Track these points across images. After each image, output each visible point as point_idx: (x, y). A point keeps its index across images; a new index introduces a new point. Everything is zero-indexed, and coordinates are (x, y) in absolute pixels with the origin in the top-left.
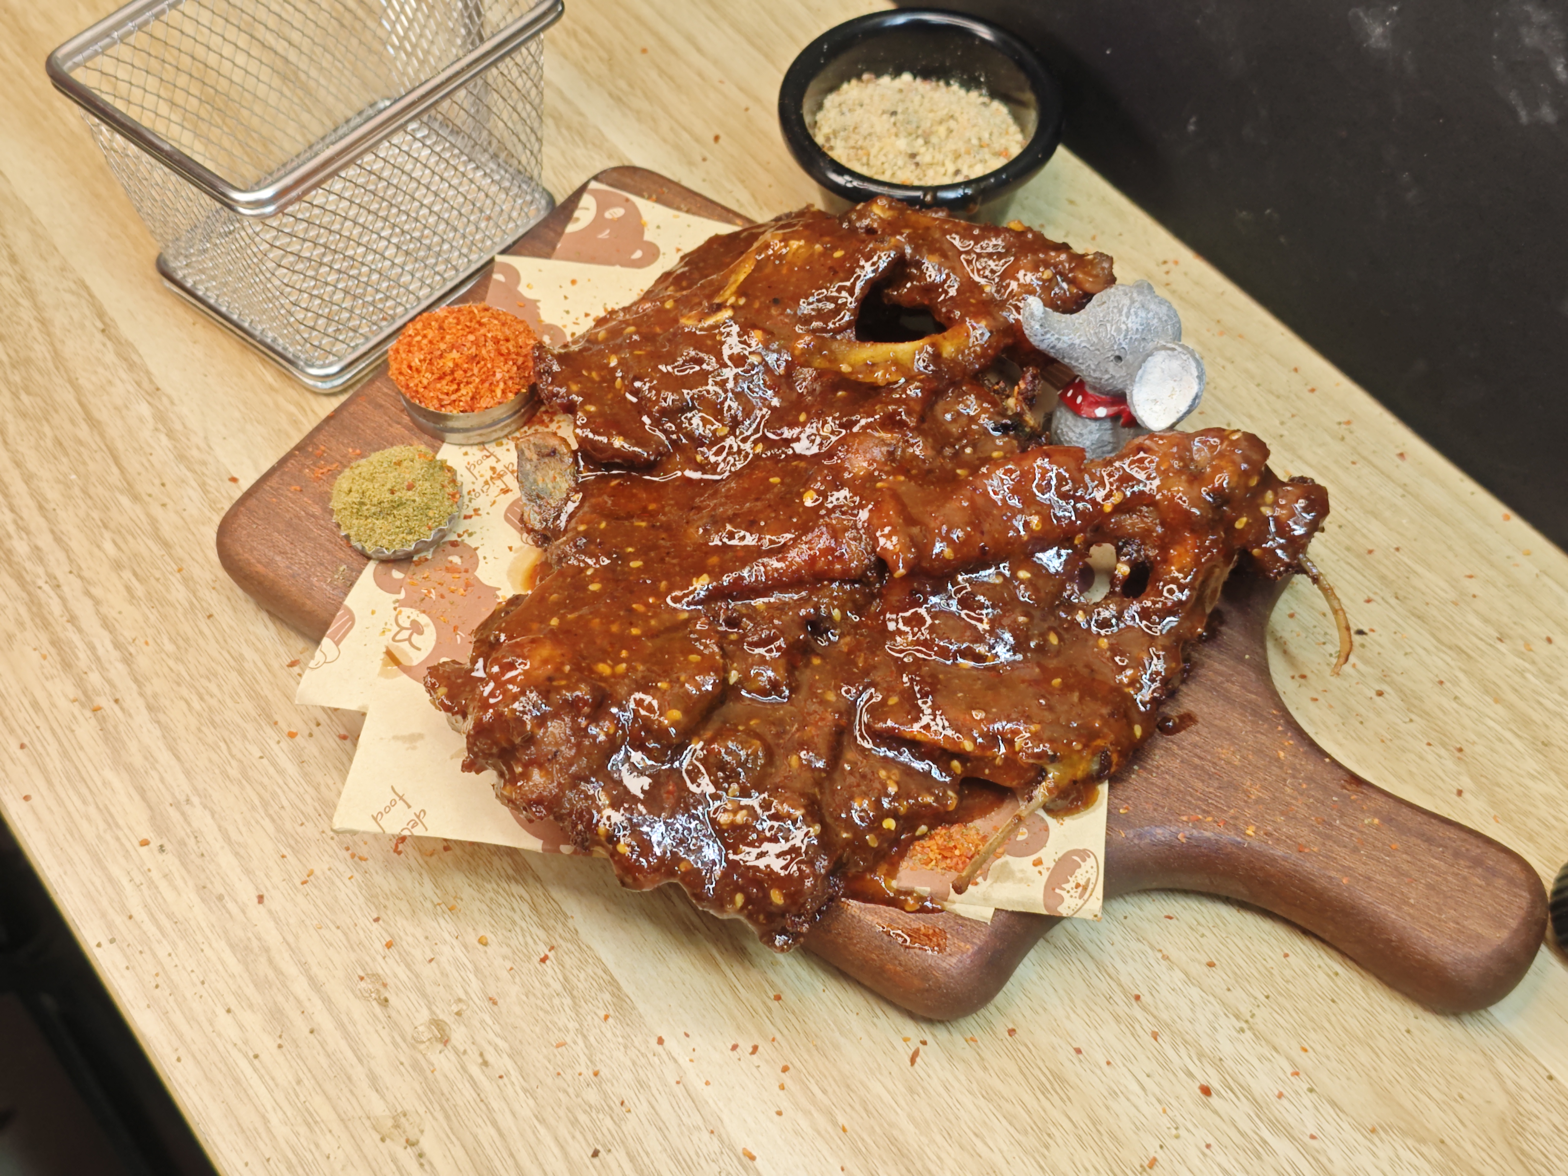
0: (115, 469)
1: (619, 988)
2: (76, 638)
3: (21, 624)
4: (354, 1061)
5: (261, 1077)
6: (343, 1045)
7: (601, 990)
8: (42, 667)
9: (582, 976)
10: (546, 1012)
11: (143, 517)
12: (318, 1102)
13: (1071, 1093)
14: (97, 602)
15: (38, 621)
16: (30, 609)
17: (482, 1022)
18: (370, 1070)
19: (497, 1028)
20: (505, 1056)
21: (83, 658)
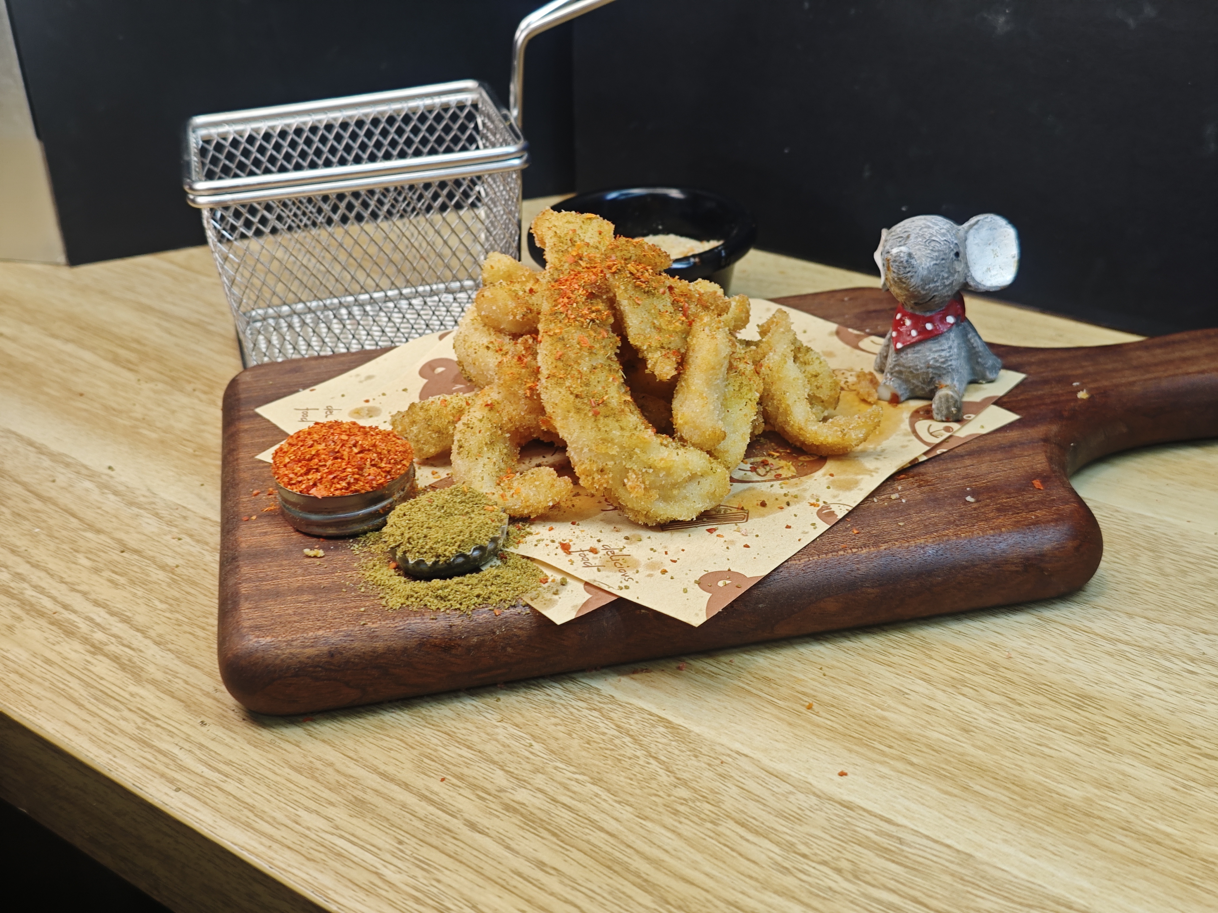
0: (73, 520)
1: (670, 722)
2: (73, 617)
3: (19, 619)
4: (448, 818)
5: (362, 847)
6: (432, 809)
7: (654, 726)
8: (46, 639)
9: (632, 722)
10: (613, 750)
11: (109, 541)
12: (426, 852)
13: (1102, 703)
14: (84, 594)
15: (33, 613)
16: (23, 609)
17: (556, 768)
18: (465, 820)
19: (572, 769)
20: (588, 785)
21: (84, 627)
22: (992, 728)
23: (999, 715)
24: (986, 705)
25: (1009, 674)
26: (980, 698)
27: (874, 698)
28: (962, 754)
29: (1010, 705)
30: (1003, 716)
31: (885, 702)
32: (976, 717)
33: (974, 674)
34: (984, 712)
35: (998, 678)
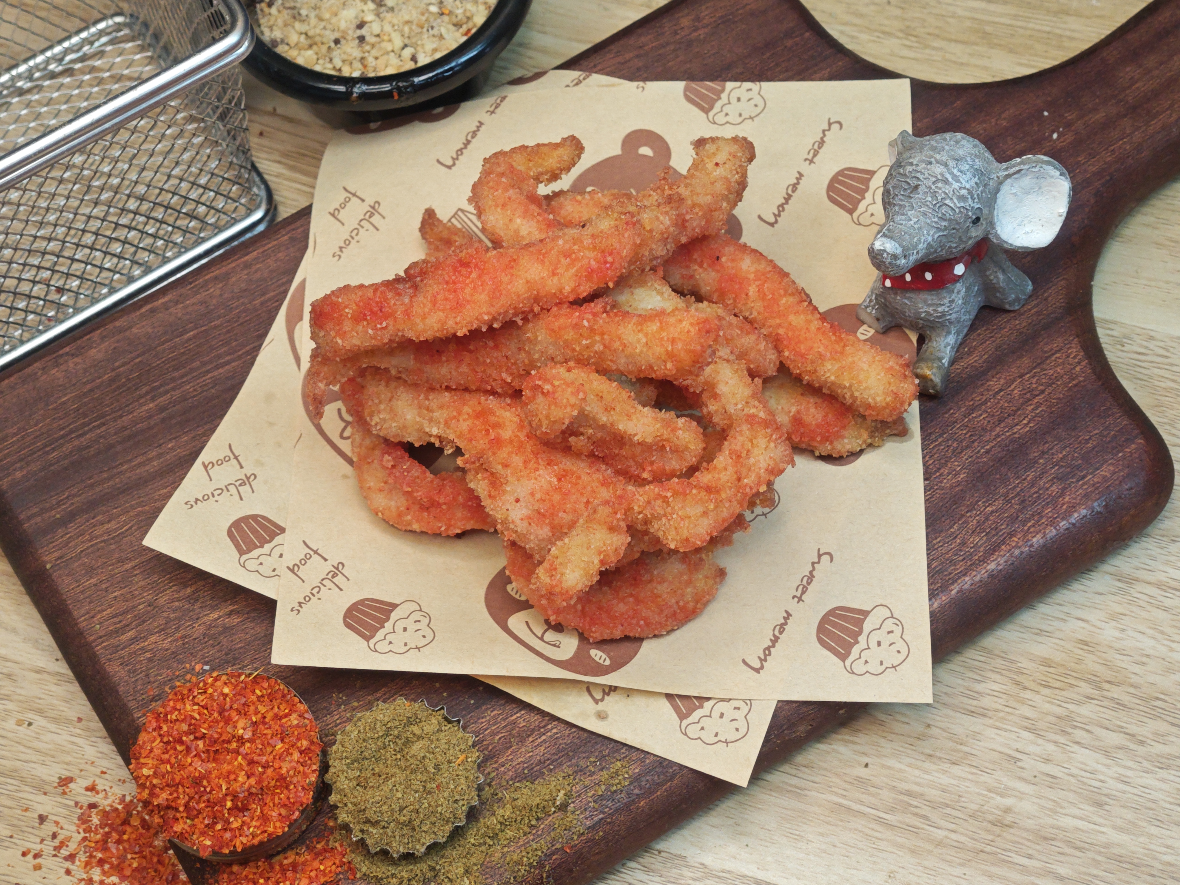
22: (1124, 792)
23: (1125, 767)
24: (1106, 753)
25: (1116, 692)
26: (1097, 743)
27: (985, 778)
28: (1107, 846)
29: (1132, 746)
30: (1129, 768)
31: (999, 782)
32: (1102, 777)
33: (1079, 703)
34: (1108, 766)
35: (1106, 703)
